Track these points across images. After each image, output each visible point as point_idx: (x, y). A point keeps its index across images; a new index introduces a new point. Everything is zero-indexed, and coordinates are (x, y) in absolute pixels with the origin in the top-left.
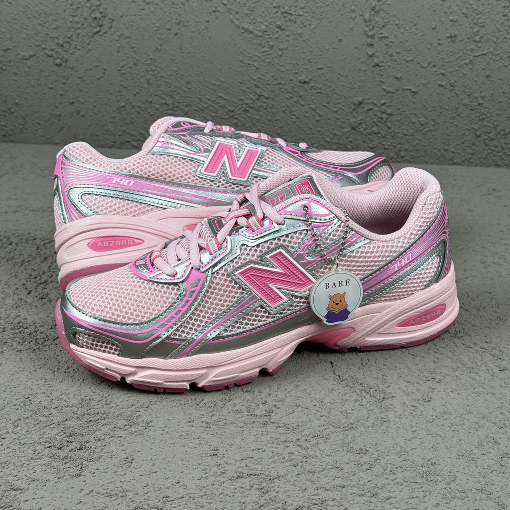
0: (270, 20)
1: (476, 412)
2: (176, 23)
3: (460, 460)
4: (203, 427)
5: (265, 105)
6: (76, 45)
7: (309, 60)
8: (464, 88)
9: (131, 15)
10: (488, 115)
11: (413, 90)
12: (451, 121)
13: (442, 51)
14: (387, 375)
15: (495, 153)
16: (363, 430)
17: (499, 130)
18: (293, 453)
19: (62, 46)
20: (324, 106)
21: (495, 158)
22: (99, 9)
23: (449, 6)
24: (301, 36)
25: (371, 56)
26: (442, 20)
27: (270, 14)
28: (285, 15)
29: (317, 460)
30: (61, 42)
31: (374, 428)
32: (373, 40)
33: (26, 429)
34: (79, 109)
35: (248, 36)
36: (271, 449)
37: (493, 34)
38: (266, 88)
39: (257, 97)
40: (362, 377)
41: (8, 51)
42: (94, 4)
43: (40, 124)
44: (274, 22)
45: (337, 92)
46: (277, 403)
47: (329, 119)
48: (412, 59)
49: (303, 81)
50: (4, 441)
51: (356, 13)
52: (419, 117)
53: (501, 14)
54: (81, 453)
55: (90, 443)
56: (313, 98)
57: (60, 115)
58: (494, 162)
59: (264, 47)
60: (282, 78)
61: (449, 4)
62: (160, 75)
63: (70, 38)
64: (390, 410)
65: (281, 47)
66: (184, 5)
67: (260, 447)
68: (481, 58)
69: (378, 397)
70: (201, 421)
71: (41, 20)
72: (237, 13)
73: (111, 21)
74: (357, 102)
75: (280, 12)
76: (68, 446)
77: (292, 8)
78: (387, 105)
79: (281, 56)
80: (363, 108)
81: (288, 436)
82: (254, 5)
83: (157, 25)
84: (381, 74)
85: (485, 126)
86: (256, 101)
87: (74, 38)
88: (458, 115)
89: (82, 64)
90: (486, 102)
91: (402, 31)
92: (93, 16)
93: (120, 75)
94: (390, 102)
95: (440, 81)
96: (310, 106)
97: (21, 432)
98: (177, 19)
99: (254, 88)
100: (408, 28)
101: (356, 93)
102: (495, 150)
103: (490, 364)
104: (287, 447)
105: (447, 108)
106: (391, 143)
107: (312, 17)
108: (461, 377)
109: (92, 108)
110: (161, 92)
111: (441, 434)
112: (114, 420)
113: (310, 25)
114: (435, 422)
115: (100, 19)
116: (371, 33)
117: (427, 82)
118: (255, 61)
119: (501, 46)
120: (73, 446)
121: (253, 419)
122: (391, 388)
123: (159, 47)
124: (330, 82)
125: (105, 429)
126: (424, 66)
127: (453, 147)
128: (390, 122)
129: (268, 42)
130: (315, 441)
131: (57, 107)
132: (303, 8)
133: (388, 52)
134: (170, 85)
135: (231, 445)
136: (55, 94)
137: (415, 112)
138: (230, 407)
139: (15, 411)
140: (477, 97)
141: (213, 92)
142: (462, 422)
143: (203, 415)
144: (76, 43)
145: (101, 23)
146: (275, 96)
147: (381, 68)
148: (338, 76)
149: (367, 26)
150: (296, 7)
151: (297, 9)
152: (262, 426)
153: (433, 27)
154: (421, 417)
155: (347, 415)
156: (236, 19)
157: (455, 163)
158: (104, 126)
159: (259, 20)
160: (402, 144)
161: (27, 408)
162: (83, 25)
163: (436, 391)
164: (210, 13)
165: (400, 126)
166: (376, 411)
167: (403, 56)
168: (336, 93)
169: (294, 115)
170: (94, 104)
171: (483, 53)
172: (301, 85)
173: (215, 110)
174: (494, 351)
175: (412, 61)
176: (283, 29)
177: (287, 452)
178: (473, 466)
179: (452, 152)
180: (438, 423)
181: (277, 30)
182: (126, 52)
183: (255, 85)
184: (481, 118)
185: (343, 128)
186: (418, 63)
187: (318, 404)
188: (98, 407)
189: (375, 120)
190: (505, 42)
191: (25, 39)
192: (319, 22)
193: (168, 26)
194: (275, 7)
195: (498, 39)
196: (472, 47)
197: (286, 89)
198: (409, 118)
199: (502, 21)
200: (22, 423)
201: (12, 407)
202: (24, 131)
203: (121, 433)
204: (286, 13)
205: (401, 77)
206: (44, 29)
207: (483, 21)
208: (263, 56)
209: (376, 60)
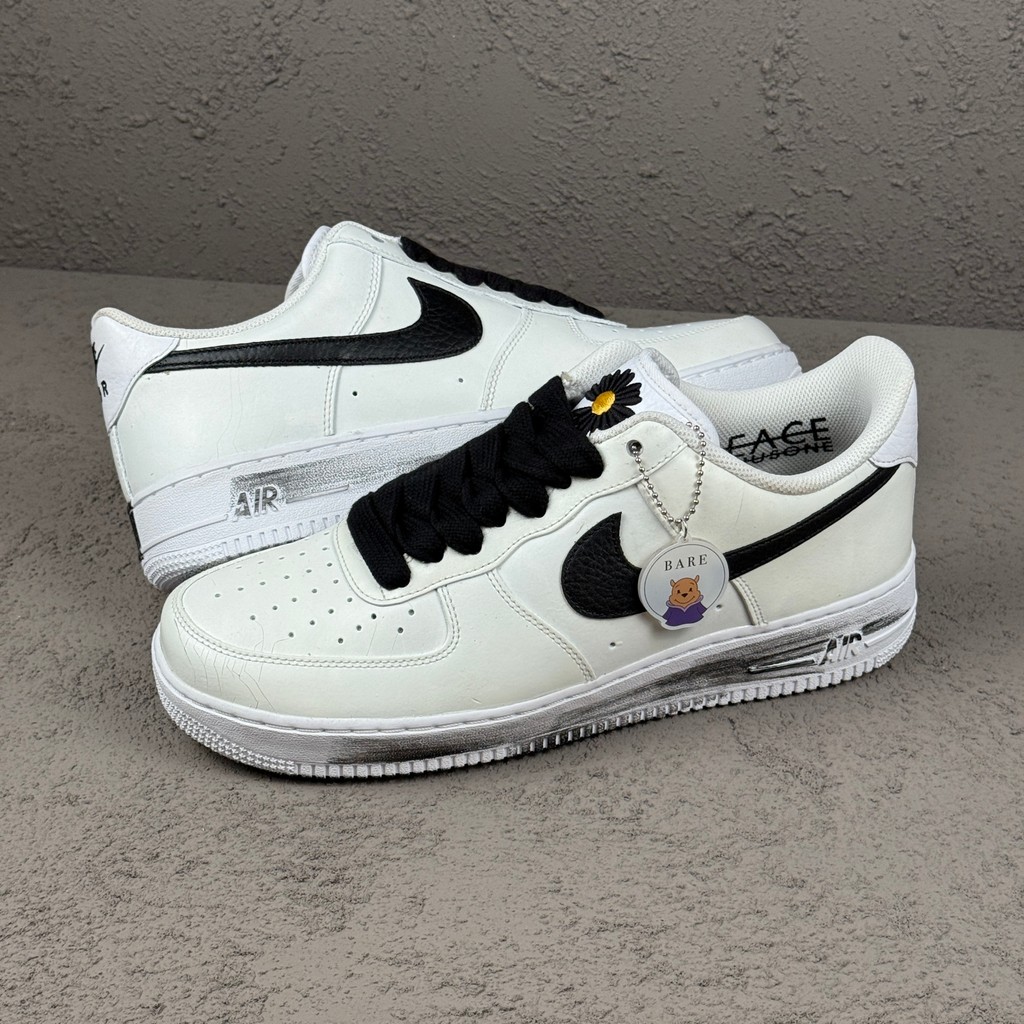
0: (591, 66)
1: (976, 811)
2: (417, 68)
3: (955, 897)
4: (531, 841)
5: (577, 215)
6: (233, 103)
7: (659, 137)
8: (938, 191)
9: (336, 53)
10: (979, 237)
11: (845, 192)
12: (912, 247)
13: (900, 126)
14: (825, 743)
15: (988, 302)
16: (795, 844)
17: (996, 263)
18: (683, 888)
19: (207, 104)
20: (683, 217)
21: (989, 311)
22: (275, 41)
23: (915, 49)
24: (645, 96)
25: (772, 133)
26: (902, 73)
27: (591, 55)
28: (618, 58)
29: (724, 899)
30: (205, 98)
31: (812, 840)
32: (776, 103)
33: (239, 846)
34: (235, 216)
35: (549, 92)
36: (648, 880)
37: (992, 99)
38: (580, 184)
39: (563, 200)
40: (785, 747)
41: (106, 111)
42: (266, 32)
43: (161, 241)
44: (597, 70)
45: (709, 193)
46: (647, 797)
47: (692, 240)
48: (845, 138)
49: (647, 174)
50: (208, 867)
51: (747, 56)
52: (855, 240)
53: (1008, 64)
54: (338, 889)
55: (350, 871)
56: (665, 203)
57: (200, 226)
58: (987, 318)
59: (577, 114)
60: (608, 167)
61: (916, 45)
62: (386, 158)
63: (221, 91)
64: (836, 808)
65: (610, 114)
66: (433, 36)
67: (629, 876)
68: (970, 139)
69: (813, 784)
70: (526, 829)
71: (168, 59)
72: (531, 53)
73: (298, 62)
74: (744, 212)
75: (608, 53)
76: (314, 877)
77: (631, 46)
78: (797, 217)
79: (608, 129)
80: (754, 221)
81: (673, 856)
82: (562, 40)
83: (383, 71)
84: (790, 163)
85: (972, 256)
86: (562, 208)
87: (230, 90)
88: (925, 236)
89: (242, 137)
90: (974, 214)
91: (829, 90)
92: (266, 53)
93: (312, 157)
94: (804, 213)
95: (894, 177)
96: (658, 218)
97: (232, 851)
98: (420, 62)
99: (558, 184)
100: (838, 86)
101: (741, 196)
102: (988, 298)
103: (995, 722)
104: (673, 876)
105: (906, 224)
106: (804, 283)
107: (667, 63)
108: (949, 746)
109: (259, 214)
110: (387, 189)
111: (922, 850)
112: (382, 829)
113: (663, 76)
114: (910, 828)
115: (278, 58)
116: (771, 93)
117: (871, 178)
118: (560, 137)
119: (1005, 119)
120: (323, 876)
121: (612, 826)
122: (835, 766)
123: (386, 110)
124: (696, 176)
125: (371, 845)
126: (867, 151)
127: (914, 292)
128: (803, 247)
129: (586, 104)
130: (718, 866)
131: (195, 212)
132: (649, 47)
133: (802, 125)
134: (403, 177)
135: (580, 873)
136: (191, 189)
137: (848, 231)
138: (571, 804)
139: (215, 813)
140: (960, 207)
141: (481, 190)
142: (954, 830)
143: (528, 819)
144: (233, 100)
145: (279, 65)
146: (594, 198)
147: (790, 154)
148: (712, 165)
149: (766, 80)
150: (639, 44)
151: (640, 47)
152: (628, 839)
153: (886, 84)
154: (888, 820)
155: (765, 818)
156: (528, 63)
157: (916, 319)
158: (280, 246)
159: (569, 67)
160: (822, 285)
161: (235, 806)
162: (246, 68)
163: (908, 772)
164: (481, 52)
165: (820, 254)
166: (813, 809)
167: (829, 133)
168: (708, 196)
169: (629, 232)
170: (263, 208)
171: (973, 130)
172: (644, 180)
173: (485, 222)
174: (1001, 696)
175: (845, 142)
176: (615, 83)
177: (674, 885)
178: (977, 906)
179: (912, 300)
180: (916, 831)
181: (603, 83)
182: (326, 117)
183: (559, 178)
184: (966, 242)
185: (717, 256)
186: (856, 146)
187: (715, 798)
188: (351, 804)
189: (774, 243)
190: (1011, 113)
191: (137, 91)
192: (678, 72)
193: (404, 73)
194: (600, 44)
195: (999, 106)
196: (954, 120)
197: (616, 187)
198: (836, 240)
199: (1009, 77)
200: (231, 835)
201: (210, 806)
202: (131, 252)
203: (397, 852)
204: (619, 54)
205: (825, 169)
206: (174, 74)
207: (975, 75)
208: (576, 128)
209: (781, 140)
